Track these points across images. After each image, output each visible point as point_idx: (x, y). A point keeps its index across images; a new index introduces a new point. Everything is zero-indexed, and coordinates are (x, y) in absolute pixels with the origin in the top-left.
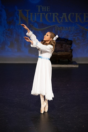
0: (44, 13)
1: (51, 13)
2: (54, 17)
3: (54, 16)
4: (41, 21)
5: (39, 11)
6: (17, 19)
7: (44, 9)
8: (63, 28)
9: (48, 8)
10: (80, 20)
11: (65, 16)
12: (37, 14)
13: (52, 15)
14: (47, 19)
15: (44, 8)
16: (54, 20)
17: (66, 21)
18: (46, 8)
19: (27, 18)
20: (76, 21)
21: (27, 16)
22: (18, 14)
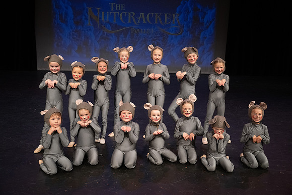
0: (118, 13)
1: (126, 13)
2: (129, 18)
4: (114, 21)
5: (112, 9)
6: (87, 19)
7: (118, 8)
8: (140, 30)
9: (123, 6)
10: (161, 21)
11: (143, 16)
12: (109, 13)
13: (128, 14)
14: (121, 19)
15: (118, 6)
16: (129, 21)
17: (144, 22)
18: (121, 5)
19: (98, 18)
20: (156, 22)
21: (98, 15)
22: (87, 12)
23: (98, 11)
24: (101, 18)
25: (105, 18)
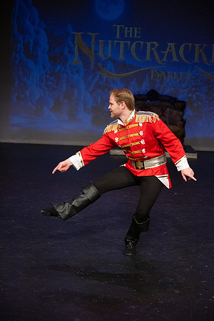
2: (148, 51)
3: (149, 47)
4: (121, 57)
5: (118, 36)
7: (129, 34)
10: (205, 59)
11: (173, 49)
12: (113, 43)
13: (145, 45)
14: (134, 54)
22: (73, 41)
23: (93, 39)
24: (96, 52)
25: (103, 51)
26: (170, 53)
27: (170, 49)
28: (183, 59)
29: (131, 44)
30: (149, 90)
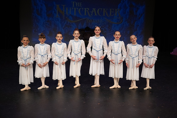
2: (85, 12)
3: (85, 10)
4: (75, 14)
5: (73, 6)
6: (55, 13)
8: (93, 21)
10: (107, 14)
12: (71, 9)
14: (80, 13)
16: (85, 14)
17: (96, 15)
20: (104, 15)
21: (64, 10)
22: (56, 8)
23: (64, 7)
25: (68, 12)
26: (94, 12)
27: (94, 11)
28: (99, 14)
29: (79, 9)
30: (86, 27)
